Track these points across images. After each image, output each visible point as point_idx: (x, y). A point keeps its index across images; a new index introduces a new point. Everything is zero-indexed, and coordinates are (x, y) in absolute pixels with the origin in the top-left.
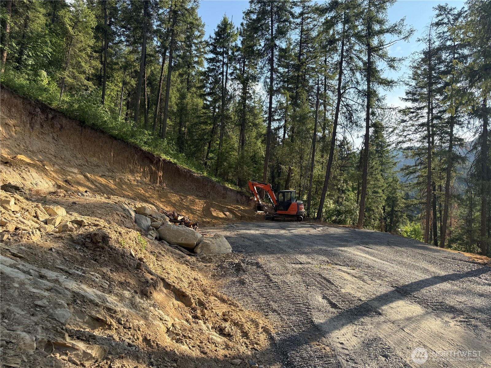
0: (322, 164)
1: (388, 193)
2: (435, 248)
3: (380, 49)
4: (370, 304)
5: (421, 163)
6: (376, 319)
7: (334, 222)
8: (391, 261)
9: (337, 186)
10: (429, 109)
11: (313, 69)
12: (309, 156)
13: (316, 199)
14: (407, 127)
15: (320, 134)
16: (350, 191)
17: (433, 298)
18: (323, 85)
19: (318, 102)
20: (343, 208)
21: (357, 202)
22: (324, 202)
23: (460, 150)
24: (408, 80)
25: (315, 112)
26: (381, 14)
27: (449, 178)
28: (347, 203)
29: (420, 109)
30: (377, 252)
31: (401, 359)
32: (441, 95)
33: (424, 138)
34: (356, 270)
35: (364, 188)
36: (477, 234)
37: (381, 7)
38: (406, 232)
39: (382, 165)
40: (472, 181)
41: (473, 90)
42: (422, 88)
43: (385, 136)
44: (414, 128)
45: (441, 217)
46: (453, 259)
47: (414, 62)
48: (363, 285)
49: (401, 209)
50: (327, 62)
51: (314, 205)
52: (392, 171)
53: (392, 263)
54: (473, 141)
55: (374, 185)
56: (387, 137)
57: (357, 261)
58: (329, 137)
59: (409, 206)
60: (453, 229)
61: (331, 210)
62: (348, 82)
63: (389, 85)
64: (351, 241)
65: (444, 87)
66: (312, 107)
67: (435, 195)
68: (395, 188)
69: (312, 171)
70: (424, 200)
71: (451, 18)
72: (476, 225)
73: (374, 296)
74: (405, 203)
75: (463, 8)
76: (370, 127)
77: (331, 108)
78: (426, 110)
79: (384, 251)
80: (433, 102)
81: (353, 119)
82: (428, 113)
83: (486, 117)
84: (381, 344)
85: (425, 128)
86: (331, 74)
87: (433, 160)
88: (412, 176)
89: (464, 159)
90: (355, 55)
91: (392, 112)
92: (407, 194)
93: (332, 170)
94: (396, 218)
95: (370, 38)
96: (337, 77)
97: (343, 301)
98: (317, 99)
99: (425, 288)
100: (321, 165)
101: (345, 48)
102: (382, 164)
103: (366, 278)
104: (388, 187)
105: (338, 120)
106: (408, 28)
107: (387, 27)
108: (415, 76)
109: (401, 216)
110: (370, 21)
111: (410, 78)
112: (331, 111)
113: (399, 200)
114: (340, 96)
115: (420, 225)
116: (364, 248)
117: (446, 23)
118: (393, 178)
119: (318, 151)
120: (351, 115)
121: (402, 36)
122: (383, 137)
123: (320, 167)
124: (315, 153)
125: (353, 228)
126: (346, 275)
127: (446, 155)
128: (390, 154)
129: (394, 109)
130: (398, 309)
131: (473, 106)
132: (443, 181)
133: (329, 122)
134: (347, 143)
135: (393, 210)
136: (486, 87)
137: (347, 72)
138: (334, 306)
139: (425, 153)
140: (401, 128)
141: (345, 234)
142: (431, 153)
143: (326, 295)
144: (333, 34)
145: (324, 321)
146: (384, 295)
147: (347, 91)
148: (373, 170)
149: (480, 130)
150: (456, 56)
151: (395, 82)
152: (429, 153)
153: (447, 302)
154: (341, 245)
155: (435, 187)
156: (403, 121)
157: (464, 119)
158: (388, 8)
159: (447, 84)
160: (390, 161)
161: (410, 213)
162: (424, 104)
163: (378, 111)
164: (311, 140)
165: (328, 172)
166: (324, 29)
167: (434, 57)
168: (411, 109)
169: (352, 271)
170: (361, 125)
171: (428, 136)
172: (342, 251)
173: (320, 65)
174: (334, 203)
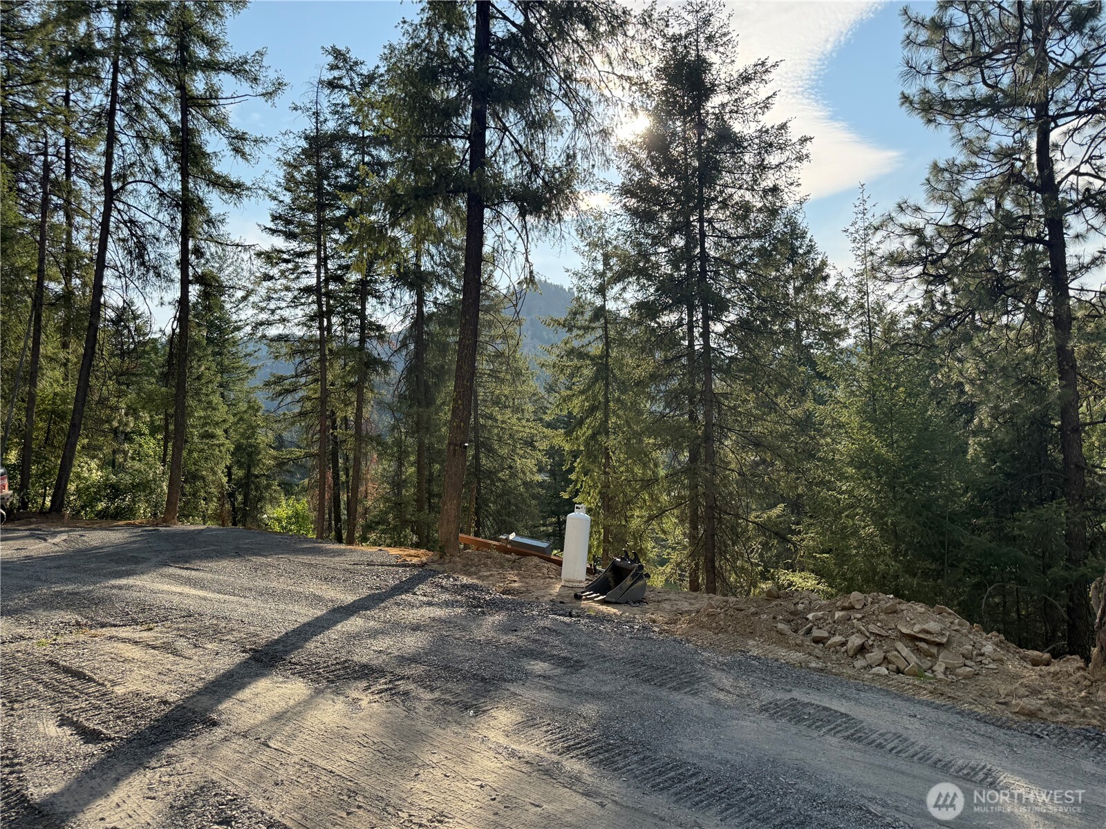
0: (65, 365)
1: (238, 437)
2: (336, 546)
3: (211, 105)
4: (190, 707)
5: (307, 372)
6: (205, 739)
7: (103, 515)
8: (244, 591)
9: (109, 421)
10: (319, 258)
11: (27, 109)
12: (22, 344)
13: (46, 459)
14: (276, 291)
15: (55, 287)
16: (144, 434)
17: (329, 656)
18: (60, 158)
19: (46, 201)
20: (127, 479)
21: (164, 461)
22: (71, 465)
23: (379, 347)
24: (275, 188)
25: (40, 227)
26: (211, 24)
27: (361, 401)
28: (137, 465)
29: (302, 255)
30: (210, 575)
31: (262, 813)
32: (342, 233)
33: (312, 319)
34: (156, 629)
35: (181, 427)
36: (411, 509)
37: (210, 9)
38: (279, 520)
39: (222, 373)
40: (400, 407)
41: (397, 233)
42: (305, 211)
43: (228, 306)
44: (290, 295)
45: (347, 482)
46: (368, 565)
47: (286, 152)
48: (174, 663)
49: (267, 470)
50: (71, 104)
51: (42, 475)
52: (246, 387)
53: (245, 597)
54: (400, 333)
55: (205, 418)
56: (233, 310)
57: (159, 608)
58: (82, 295)
59: (284, 463)
60: (370, 503)
61: (93, 485)
62: (132, 165)
63: (232, 193)
64: (145, 560)
65: (345, 218)
66: (30, 211)
67: (336, 437)
68: (254, 424)
69: (33, 384)
70: (315, 449)
71: (357, 80)
72: (409, 492)
73: (200, 685)
74: (275, 458)
75: (378, 67)
76: (190, 282)
77: (87, 223)
78: (313, 261)
79: (228, 570)
80: (328, 244)
81: (147, 258)
82: (318, 267)
83: (421, 288)
84: (216, 795)
85: (313, 298)
86: (85, 137)
87: (331, 364)
88: (289, 399)
89: (386, 366)
90: (150, 103)
91: (242, 255)
92: (279, 438)
93: (93, 381)
94: (256, 491)
95: (186, 72)
96: (102, 147)
97: (119, 718)
98: (45, 192)
99: (315, 638)
100: (62, 369)
101: (120, 78)
102: (223, 370)
103: (181, 643)
104: (237, 423)
105: (108, 255)
106: (272, 75)
107: (227, 59)
108: (290, 184)
109: (268, 486)
110: (184, 31)
111: (279, 185)
112: (86, 231)
113: (263, 452)
114: (111, 197)
115: (308, 502)
116: (179, 572)
117: (346, 88)
118: (249, 402)
119: (50, 329)
120: (141, 247)
121: (260, 90)
122: (222, 308)
123: (58, 373)
124: (43, 336)
125: (153, 525)
126: (130, 646)
127: (354, 357)
128: (240, 348)
129: (246, 248)
130: (257, 701)
131: (399, 264)
132: (350, 408)
133: (82, 258)
134: (136, 317)
135: (249, 475)
136: (419, 231)
137: (127, 141)
138: (90, 736)
139: (314, 351)
140: (262, 291)
141: (131, 543)
142: (327, 352)
143: (70, 715)
144: (88, 35)
145: (62, 785)
146: (224, 675)
147: (129, 187)
148: (203, 385)
149: (412, 312)
150: (367, 159)
151: (248, 189)
152: (322, 350)
153: (356, 658)
154: (117, 572)
155: (334, 422)
156: (268, 277)
157: (385, 287)
158: (227, 15)
159: (352, 213)
160: (240, 364)
161: (287, 478)
162: (310, 247)
163: (211, 249)
164: (29, 300)
165: (84, 388)
166: (59, 12)
167: (326, 151)
168: (284, 252)
169: (145, 634)
170: (170, 274)
171: (319, 316)
172: (120, 588)
173: (51, 104)
174: (100, 468)
